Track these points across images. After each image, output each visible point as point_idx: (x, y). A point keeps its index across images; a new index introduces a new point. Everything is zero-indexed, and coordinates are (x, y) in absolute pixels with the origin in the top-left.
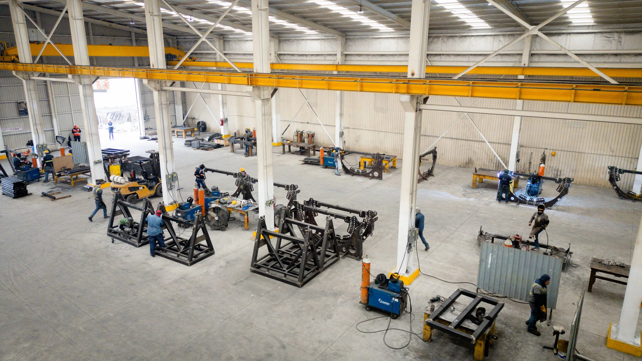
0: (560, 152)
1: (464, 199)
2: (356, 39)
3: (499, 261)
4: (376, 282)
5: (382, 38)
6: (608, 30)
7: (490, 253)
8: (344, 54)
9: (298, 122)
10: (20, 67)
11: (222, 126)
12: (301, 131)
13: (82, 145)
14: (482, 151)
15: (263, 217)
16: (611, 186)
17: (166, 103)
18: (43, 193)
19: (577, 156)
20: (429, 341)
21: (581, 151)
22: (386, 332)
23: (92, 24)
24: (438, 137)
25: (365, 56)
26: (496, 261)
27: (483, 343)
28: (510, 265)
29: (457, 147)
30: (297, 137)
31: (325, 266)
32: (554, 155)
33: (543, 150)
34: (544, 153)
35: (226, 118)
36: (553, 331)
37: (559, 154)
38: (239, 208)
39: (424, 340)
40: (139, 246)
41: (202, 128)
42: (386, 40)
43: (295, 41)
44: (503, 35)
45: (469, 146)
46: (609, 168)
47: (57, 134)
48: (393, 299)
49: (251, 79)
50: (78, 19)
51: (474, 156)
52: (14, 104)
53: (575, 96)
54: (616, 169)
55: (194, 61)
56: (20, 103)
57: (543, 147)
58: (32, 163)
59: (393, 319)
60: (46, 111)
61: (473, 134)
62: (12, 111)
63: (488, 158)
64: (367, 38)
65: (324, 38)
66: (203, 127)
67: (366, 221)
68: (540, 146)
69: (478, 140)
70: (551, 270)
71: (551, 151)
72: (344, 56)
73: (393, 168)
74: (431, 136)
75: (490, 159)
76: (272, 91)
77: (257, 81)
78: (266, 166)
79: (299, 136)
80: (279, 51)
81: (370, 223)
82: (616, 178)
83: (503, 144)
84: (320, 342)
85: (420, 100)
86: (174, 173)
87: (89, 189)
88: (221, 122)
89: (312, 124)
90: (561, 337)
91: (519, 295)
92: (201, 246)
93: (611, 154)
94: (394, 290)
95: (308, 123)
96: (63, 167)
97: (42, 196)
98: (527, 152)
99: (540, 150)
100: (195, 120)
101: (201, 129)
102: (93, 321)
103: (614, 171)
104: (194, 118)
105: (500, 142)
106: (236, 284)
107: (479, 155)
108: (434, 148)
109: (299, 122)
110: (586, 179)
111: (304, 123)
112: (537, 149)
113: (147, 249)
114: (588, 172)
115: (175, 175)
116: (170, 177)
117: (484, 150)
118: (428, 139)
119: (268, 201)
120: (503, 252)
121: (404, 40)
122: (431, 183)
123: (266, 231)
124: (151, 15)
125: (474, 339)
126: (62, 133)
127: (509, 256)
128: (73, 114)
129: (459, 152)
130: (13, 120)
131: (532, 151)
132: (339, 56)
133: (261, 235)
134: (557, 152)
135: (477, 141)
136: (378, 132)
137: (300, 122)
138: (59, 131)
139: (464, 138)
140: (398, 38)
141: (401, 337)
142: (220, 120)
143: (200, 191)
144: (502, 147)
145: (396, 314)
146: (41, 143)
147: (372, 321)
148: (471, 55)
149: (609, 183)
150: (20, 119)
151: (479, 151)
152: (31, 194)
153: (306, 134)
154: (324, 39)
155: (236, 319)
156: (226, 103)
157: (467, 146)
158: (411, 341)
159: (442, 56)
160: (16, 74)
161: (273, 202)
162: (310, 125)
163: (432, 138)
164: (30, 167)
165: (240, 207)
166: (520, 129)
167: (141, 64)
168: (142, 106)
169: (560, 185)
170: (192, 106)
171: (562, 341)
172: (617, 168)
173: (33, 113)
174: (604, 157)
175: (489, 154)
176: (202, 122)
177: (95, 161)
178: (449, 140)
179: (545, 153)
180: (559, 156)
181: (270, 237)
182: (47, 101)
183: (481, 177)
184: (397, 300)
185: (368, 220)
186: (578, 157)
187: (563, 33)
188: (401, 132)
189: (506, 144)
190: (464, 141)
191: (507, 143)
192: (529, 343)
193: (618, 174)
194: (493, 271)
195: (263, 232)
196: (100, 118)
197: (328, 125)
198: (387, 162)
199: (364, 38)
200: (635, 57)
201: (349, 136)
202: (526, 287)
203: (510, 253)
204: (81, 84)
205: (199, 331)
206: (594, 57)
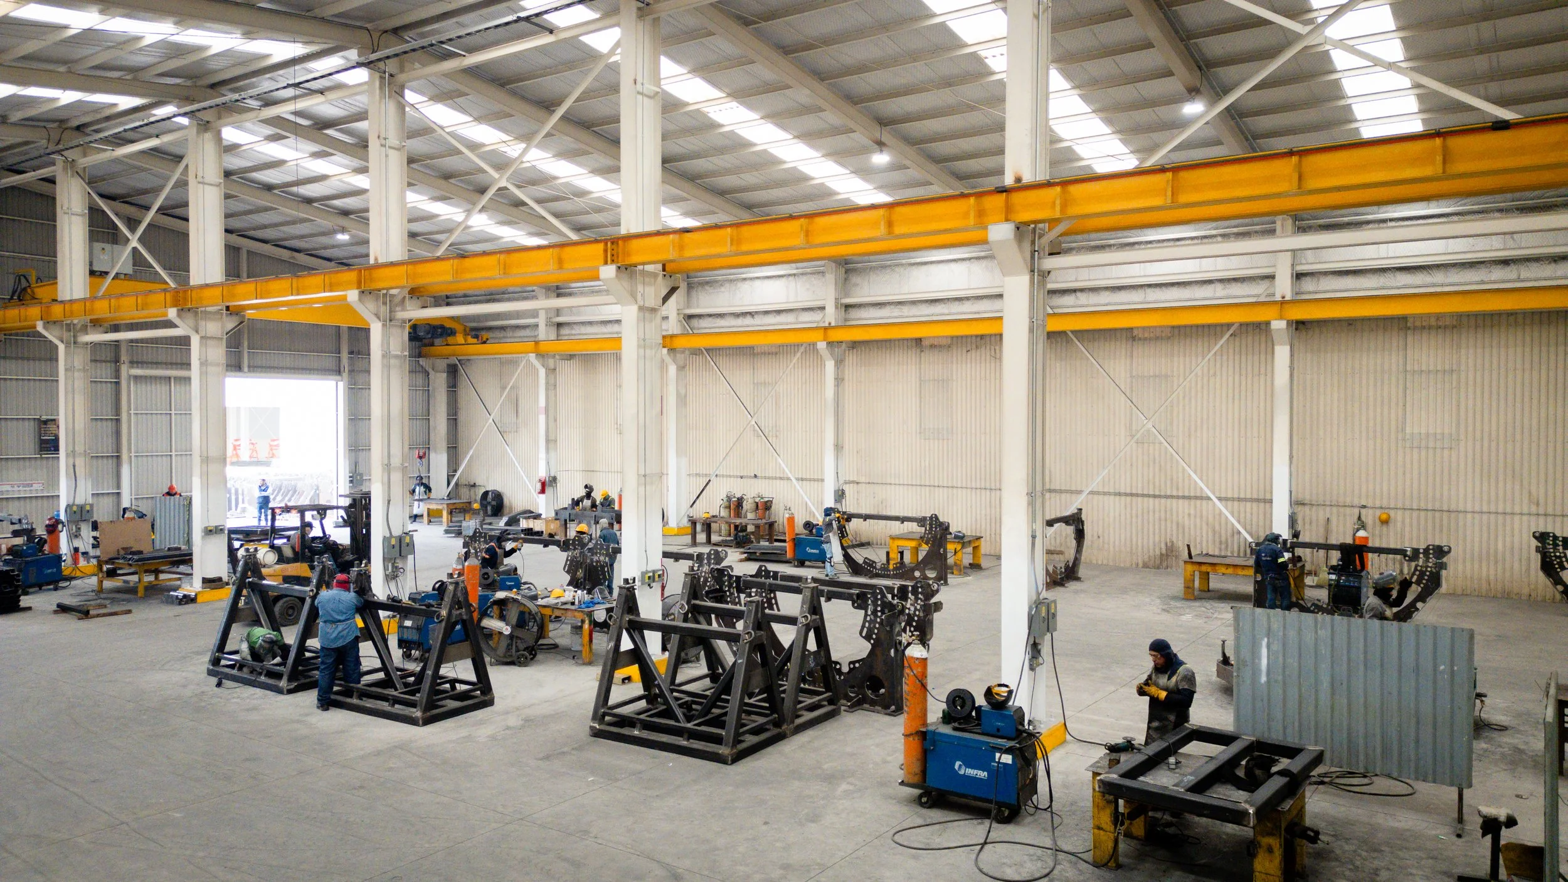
0: (1400, 513)
1: (1165, 617)
2: (871, 268)
3: (1289, 661)
4: (947, 718)
5: (932, 263)
6: (1475, 207)
7: (1262, 639)
8: (842, 305)
9: (730, 476)
10: (57, 310)
11: (541, 495)
12: (738, 495)
13: (182, 503)
14: (1198, 520)
15: (631, 581)
16: (1549, 583)
17: (399, 353)
18: (59, 606)
19: (1445, 522)
20: (1112, 864)
21: (1453, 507)
22: (982, 848)
23: (248, 252)
24: (1080, 492)
25: (892, 307)
26: (1281, 659)
27: (1275, 842)
28: (1324, 667)
29: (1134, 515)
30: (728, 510)
31: (798, 721)
32: (1385, 522)
33: (1356, 511)
34: (1359, 518)
35: (552, 475)
36: (1480, 820)
37: (1399, 518)
38: (569, 606)
39: (1096, 865)
40: (290, 692)
41: (493, 507)
42: (941, 266)
43: (727, 285)
44: (1223, 236)
45: (1166, 511)
46: (1535, 537)
47: (125, 503)
48: (998, 755)
49: (615, 252)
50: (211, 185)
51: (1180, 538)
52: (32, 423)
53: (1445, 162)
54: (1555, 538)
55: (484, 343)
56: (46, 422)
57: (1356, 502)
58: (45, 541)
59: (999, 822)
60: (107, 446)
61: (1172, 480)
62: (24, 439)
63: (1217, 540)
64: (897, 265)
65: (795, 271)
66: (494, 503)
67: (912, 612)
68: (1348, 501)
69: (1186, 494)
70: (1442, 667)
71: (1378, 513)
72: (843, 309)
73: (975, 567)
74: (1066, 491)
75: (1221, 543)
76: (664, 292)
77: (628, 254)
78: (645, 476)
79: (732, 507)
80: (688, 307)
81: (922, 614)
82: (1558, 563)
83: (1252, 500)
84: (786, 867)
85: (1039, 247)
86: (406, 533)
87: (181, 600)
88: (539, 486)
89: (765, 478)
90: (1507, 836)
91: (1362, 757)
92: (457, 685)
93: (1534, 509)
94: (998, 730)
95: (756, 476)
96: (123, 549)
97: (55, 612)
98: (1314, 518)
99: (1348, 510)
100: (477, 489)
101: (489, 508)
102: (124, 827)
103: (1549, 544)
104: (474, 485)
105: (1242, 496)
106: (547, 758)
107: (1192, 532)
108: (1076, 511)
109: (734, 476)
110: (1480, 579)
111: (747, 477)
112: (1342, 510)
113: (310, 697)
114: (1480, 561)
115: (407, 540)
116: (393, 542)
117: (1204, 519)
118: (1058, 497)
119: (647, 572)
120: (1300, 629)
121: (984, 263)
122: (1076, 592)
123: (637, 619)
124: (382, 145)
125: (1251, 811)
126: (140, 503)
127: (1316, 639)
128: (174, 457)
129: (1140, 528)
130: (21, 463)
131: (1328, 516)
132: (830, 309)
133: (624, 631)
134: (1392, 513)
135: (1184, 497)
136: (932, 488)
137: (737, 477)
138: (133, 497)
139: (1151, 493)
140: (970, 259)
141: (1026, 858)
142: (537, 479)
143: (468, 566)
144: (1248, 510)
145: (1008, 806)
146: (80, 501)
147: (937, 827)
148: (1150, 286)
149: (1541, 574)
150: (39, 462)
151: (1192, 522)
152: (30, 608)
153: (750, 501)
154: (794, 275)
155: (539, 822)
156: (556, 441)
157: (1160, 511)
158: (1058, 867)
159: (1079, 294)
160: (45, 328)
161: (659, 576)
162: (760, 480)
163: (1068, 495)
164: (41, 550)
165: (573, 603)
166: (1291, 457)
167: (356, 350)
168: (347, 448)
169: (1417, 566)
170: (471, 453)
171: (1511, 847)
172: (1558, 535)
173: (71, 426)
174: (1517, 518)
175: (1217, 528)
176: (494, 492)
177: (206, 528)
178: (1112, 497)
179: (1363, 518)
180: (1399, 525)
181: (646, 633)
182: (114, 422)
183: (1204, 568)
184: (1007, 759)
185: (916, 609)
186: (1449, 524)
187: (1368, 222)
188: (988, 486)
189: (1258, 500)
190: (1151, 500)
191: (1261, 497)
192: (1414, 871)
193: (1561, 551)
194: (1278, 691)
195: (630, 622)
196: (243, 494)
197: (806, 480)
198: (959, 547)
199: (890, 266)
200: (1553, 265)
201: (858, 504)
202: (1378, 731)
203: (1319, 632)
204: (197, 332)
205: (427, 845)
206: (1453, 270)
